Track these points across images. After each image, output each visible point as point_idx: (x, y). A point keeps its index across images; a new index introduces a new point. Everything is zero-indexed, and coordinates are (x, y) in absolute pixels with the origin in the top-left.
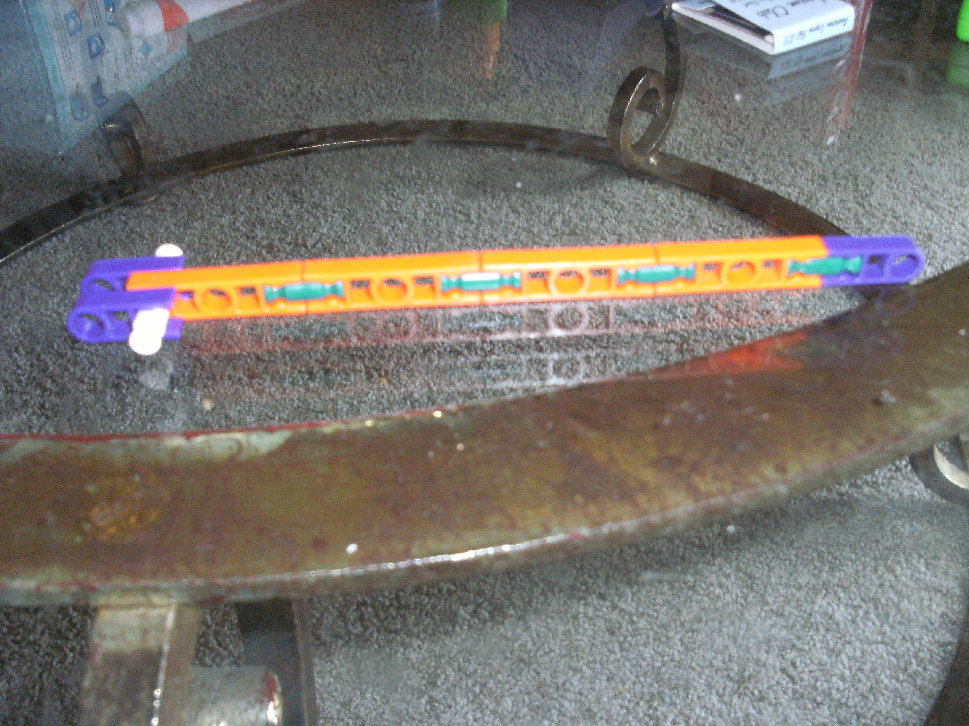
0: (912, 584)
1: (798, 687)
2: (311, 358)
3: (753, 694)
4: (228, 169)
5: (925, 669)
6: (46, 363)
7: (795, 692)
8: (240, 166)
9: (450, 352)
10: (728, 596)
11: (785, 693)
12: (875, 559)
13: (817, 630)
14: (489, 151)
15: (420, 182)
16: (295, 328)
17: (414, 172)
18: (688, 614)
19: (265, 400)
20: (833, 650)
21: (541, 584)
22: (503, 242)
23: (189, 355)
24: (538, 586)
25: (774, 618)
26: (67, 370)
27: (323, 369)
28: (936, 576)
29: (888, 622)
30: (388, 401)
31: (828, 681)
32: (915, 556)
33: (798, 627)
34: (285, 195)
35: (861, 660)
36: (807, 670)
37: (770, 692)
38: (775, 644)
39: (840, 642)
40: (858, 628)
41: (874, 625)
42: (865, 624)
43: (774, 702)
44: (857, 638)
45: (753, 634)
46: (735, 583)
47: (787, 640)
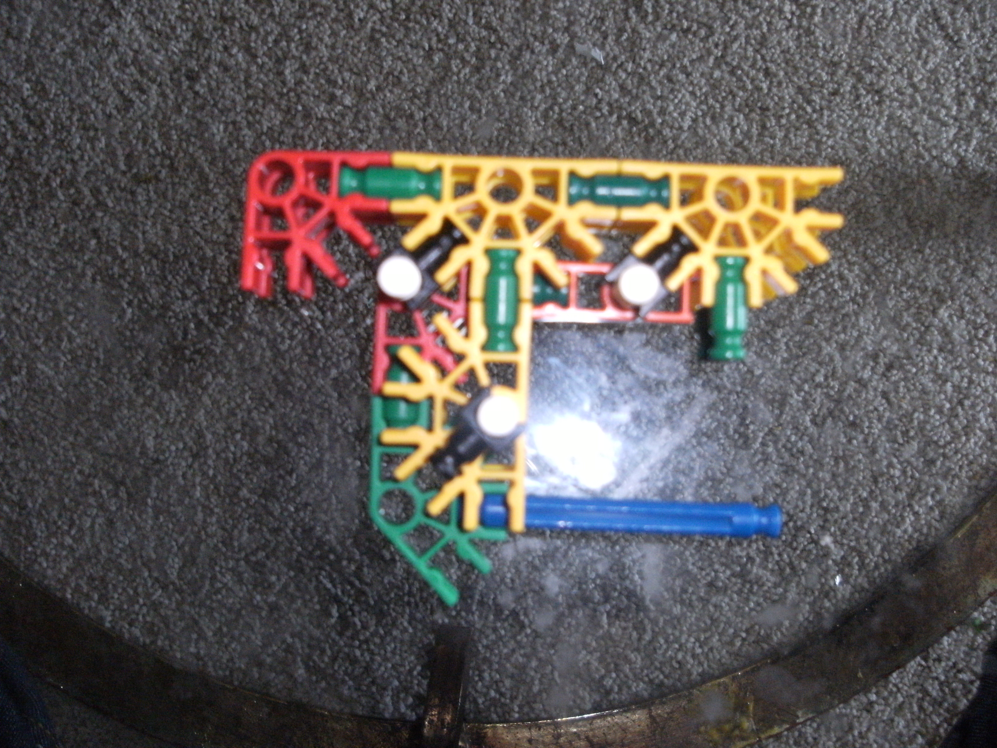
1: (894, 416)
3: (847, 418)
7: (890, 420)
10: (846, 294)
11: (879, 420)
13: (929, 351)
18: (800, 311)
20: (939, 376)
25: (889, 326)
31: (926, 412)
33: (912, 342)
35: (965, 392)
36: (908, 397)
37: (865, 419)
38: (882, 360)
39: (950, 366)
40: (973, 351)
41: (990, 350)
42: (981, 348)
43: (866, 431)
44: (969, 364)
45: (862, 345)
46: (857, 276)
47: (898, 357)
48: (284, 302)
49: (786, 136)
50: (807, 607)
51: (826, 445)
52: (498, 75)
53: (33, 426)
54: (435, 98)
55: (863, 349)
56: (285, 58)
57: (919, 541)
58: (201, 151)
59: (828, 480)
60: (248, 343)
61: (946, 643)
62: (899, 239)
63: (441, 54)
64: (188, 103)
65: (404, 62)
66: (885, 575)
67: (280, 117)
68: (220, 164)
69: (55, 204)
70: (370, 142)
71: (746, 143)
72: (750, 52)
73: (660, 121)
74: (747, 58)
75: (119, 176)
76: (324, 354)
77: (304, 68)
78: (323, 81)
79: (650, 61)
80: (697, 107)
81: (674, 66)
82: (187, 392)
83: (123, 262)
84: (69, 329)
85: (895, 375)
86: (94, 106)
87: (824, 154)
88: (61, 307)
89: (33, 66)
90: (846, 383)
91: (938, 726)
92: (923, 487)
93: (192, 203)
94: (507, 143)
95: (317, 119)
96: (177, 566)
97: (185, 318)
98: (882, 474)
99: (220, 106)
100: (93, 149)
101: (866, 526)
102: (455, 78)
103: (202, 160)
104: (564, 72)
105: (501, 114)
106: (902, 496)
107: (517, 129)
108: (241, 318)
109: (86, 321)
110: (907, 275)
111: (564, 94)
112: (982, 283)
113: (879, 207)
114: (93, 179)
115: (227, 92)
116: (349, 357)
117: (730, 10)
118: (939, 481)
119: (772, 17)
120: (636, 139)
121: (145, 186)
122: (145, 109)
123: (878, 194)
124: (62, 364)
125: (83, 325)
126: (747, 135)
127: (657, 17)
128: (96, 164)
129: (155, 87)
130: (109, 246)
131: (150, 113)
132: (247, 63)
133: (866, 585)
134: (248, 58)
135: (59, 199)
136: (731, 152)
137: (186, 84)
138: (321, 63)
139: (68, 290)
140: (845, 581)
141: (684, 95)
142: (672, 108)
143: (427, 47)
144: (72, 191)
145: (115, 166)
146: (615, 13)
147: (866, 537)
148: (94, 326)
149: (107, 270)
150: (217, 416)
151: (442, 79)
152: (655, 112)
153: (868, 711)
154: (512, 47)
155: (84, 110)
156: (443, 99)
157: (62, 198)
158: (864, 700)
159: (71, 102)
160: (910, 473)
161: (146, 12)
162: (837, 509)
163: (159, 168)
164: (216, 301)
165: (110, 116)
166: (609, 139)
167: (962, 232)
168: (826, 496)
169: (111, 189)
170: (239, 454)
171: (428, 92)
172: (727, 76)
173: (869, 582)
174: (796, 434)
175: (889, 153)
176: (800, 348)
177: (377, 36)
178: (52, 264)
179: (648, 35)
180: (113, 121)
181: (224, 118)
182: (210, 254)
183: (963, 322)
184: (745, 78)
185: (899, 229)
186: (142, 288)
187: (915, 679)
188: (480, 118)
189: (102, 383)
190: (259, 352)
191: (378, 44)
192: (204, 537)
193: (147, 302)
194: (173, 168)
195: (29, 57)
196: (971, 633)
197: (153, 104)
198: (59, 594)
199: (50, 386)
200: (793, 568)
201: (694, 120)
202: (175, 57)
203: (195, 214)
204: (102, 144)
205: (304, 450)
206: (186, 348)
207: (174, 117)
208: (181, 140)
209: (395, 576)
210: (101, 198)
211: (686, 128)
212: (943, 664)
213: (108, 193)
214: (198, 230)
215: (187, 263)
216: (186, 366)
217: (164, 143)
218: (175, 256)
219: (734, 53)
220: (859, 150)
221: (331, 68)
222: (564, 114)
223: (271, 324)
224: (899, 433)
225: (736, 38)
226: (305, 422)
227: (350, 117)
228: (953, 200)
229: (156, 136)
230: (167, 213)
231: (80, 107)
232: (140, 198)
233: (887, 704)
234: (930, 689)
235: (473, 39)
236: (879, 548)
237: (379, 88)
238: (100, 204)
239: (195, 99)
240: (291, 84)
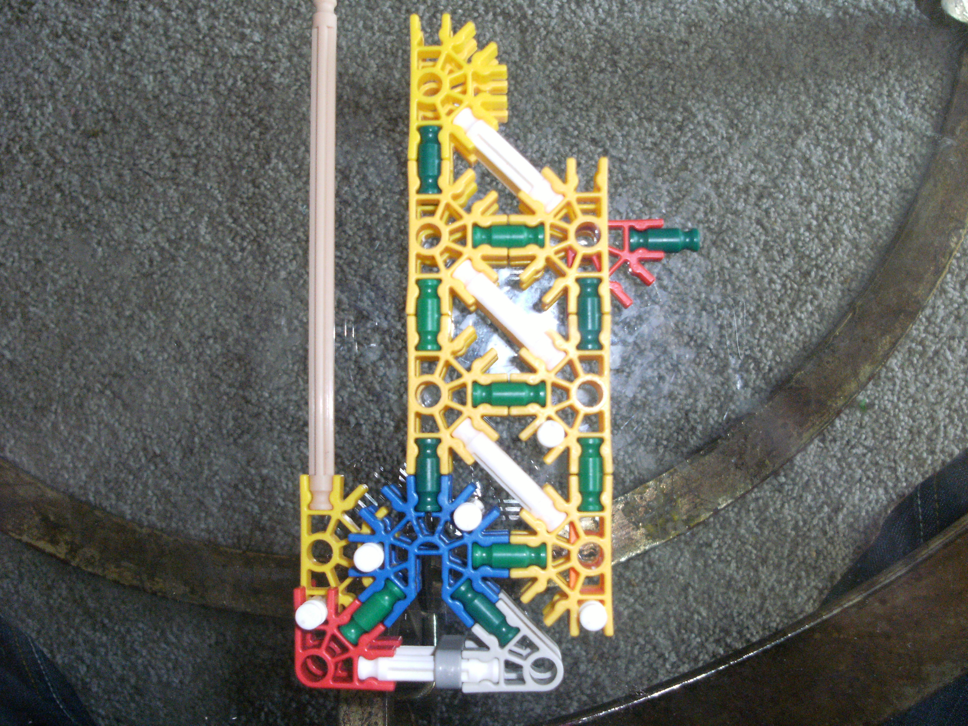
0: (888, 122)
1: (769, 239)
3: (729, 245)
5: (883, 218)
7: (766, 243)
10: (714, 139)
11: (757, 243)
12: (860, 90)
13: (793, 178)
18: (675, 160)
20: (804, 199)
21: (535, 129)
24: (531, 132)
25: (755, 161)
28: (912, 113)
29: (859, 164)
31: (796, 231)
32: (898, 89)
33: (776, 173)
35: (828, 209)
36: (779, 221)
37: (745, 245)
38: (753, 192)
39: (812, 189)
40: (831, 173)
41: (846, 169)
42: (838, 169)
43: (747, 255)
44: (829, 185)
45: (733, 181)
46: (722, 122)
47: (765, 188)
48: (230, 220)
49: (643, 9)
50: (716, 412)
51: (713, 272)
53: (35, 362)
55: (735, 185)
56: (196, 8)
57: (804, 342)
58: (137, 102)
59: (719, 301)
60: (206, 261)
61: (838, 425)
62: (755, 84)
64: (118, 62)
66: (779, 376)
67: (200, 61)
68: (156, 111)
69: (18, 168)
70: (282, 70)
71: (609, 20)
73: (530, 12)
75: (69, 135)
76: (272, 259)
77: (214, 14)
78: (232, 24)
82: (162, 310)
83: (87, 208)
84: (52, 274)
85: (766, 203)
86: (36, 76)
87: (678, 19)
88: (40, 256)
90: (724, 216)
91: (841, 495)
92: (802, 295)
93: (137, 148)
94: (400, 52)
95: (233, 57)
96: (178, 458)
97: (149, 248)
98: (765, 290)
99: (146, 59)
100: (43, 114)
101: (757, 336)
103: (140, 108)
105: (392, 28)
106: (784, 306)
108: (197, 240)
109: (65, 264)
110: (765, 115)
112: (831, 112)
113: (733, 59)
114: (48, 141)
115: (151, 47)
116: (294, 258)
118: (815, 289)
120: (512, 32)
121: (94, 140)
122: (81, 72)
123: (731, 48)
124: (50, 305)
125: (62, 269)
126: (609, 13)
128: (48, 128)
129: (86, 52)
130: (72, 197)
131: (87, 75)
132: (164, 17)
133: (764, 386)
134: (164, 13)
135: (21, 164)
136: (597, 30)
137: (113, 44)
138: (228, 8)
139: (43, 241)
140: (745, 385)
144: (31, 154)
145: (65, 127)
147: (758, 345)
148: (72, 268)
149: (74, 217)
150: (190, 327)
153: (780, 492)
155: (28, 82)
157: (24, 162)
158: (775, 482)
159: (16, 77)
160: (789, 286)
162: (730, 325)
163: (103, 122)
164: (173, 229)
165: (52, 84)
167: (809, 70)
168: (719, 315)
169: (65, 146)
170: (214, 356)
173: (766, 384)
174: (686, 266)
175: (737, 10)
176: (679, 191)
178: (26, 221)
180: (56, 87)
181: (151, 70)
182: (160, 189)
183: (819, 149)
185: (754, 75)
186: (108, 229)
187: (817, 459)
188: (374, 34)
189: (86, 315)
190: (217, 266)
192: (197, 431)
193: (113, 240)
194: (115, 121)
196: (858, 414)
198: (84, 499)
199: (44, 325)
200: (699, 381)
201: (561, 7)
202: (99, 23)
203: (141, 157)
204: (50, 109)
205: (268, 343)
206: (153, 273)
207: (108, 75)
208: (118, 95)
209: (363, 437)
210: (58, 157)
211: (554, 15)
212: (838, 443)
213: (63, 150)
214: (147, 170)
215: (142, 201)
216: (157, 288)
217: (104, 100)
218: (131, 196)
220: (709, 12)
221: (237, 10)
223: (222, 241)
224: (775, 253)
226: (266, 320)
227: (261, 51)
228: (797, 42)
229: (95, 95)
230: (117, 160)
231: (25, 79)
232: (91, 151)
233: (795, 484)
234: (830, 466)
236: (770, 353)
237: (282, 22)
238: (57, 162)
239: (123, 56)
240: (205, 30)
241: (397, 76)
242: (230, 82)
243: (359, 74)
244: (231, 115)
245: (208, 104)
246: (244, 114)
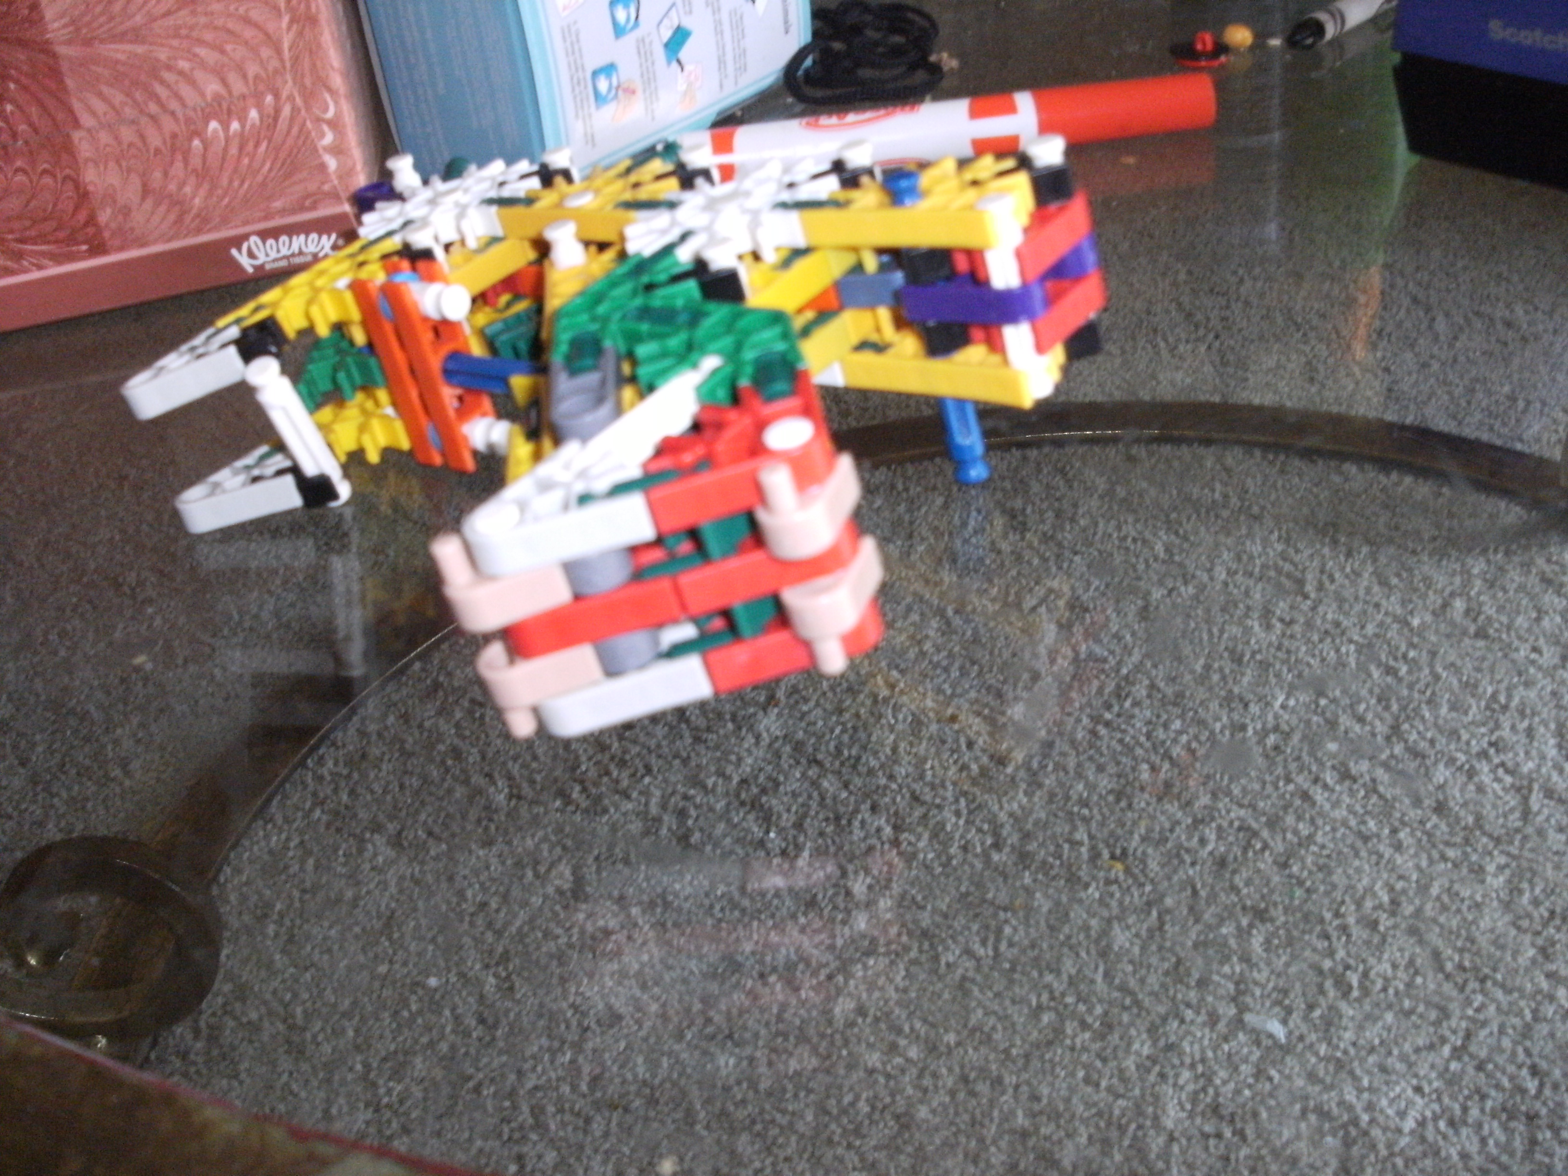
2: (1001, 808)
4: (912, 460)
6: (577, 757)
8: (931, 458)
9: (1240, 829)
14: (1351, 469)
15: (1225, 513)
16: (984, 751)
17: (1217, 495)
19: (914, 872)
22: (1356, 638)
23: (803, 774)
26: (607, 773)
27: (1020, 830)
30: (1121, 903)
34: (997, 513)
52: (1129, 1045)
54: (1036, 1064)
56: (839, 995)
58: (696, 1086)
63: (1053, 1015)
64: (694, 1029)
65: (999, 1019)
67: (814, 1062)
68: (718, 1104)
69: (478, 1115)
70: (935, 1104)
71: (1504, 1158)
72: (1506, 1043)
73: (1365, 1118)
74: (1501, 1051)
75: (575, 1098)
77: (860, 1009)
78: (883, 1026)
79: (1354, 1044)
80: (1427, 1105)
81: (1390, 1053)
86: (569, 1014)
89: (508, 960)
95: (866, 1069)
100: (552, 1062)
102: (1068, 1042)
103: (695, 1096)
104: (1226, 1047)
105: (1129, 1091)
107: (1150, 1110)
111: (1223, 1074)
114: (540, 1095)
115: (750, 1024)
117: (1474, 992)
119: (1539, 1004)
121: (607, 1114)
122: (635, 1028)
126: (1507, 1149)
127: (1365, 992)
128: (549, 1080)
129: (656, 1006)
131: (641, 1034)
132: (786, 995)
134: (788, 990)
135: (485, 1111)
136: (1480, 1168)
137: (698, 1007)
138: (885, 1006)
141: (1403, 1088)
142: (1384, 1102)
143: (1034, 1003)
144: (507, 1104)
145: (574, 1088)
146: (1305, 985)
151: (1050, 1043)
152: (1359, 1107)
154: (1153, 1015)
155: (555, 1018)
156: (1048, 1066)
157: (490, 1110)
159: (541, 1006)
161: (669, 924)
163: (632, 1097)
165: (586, 1029)
166: (1286, 1134)
169: (561, 1111)
171: (1027, 1056)
172: (1471, 1071)
177: (968, 985)
179: (1351, 1012)
180: (589, 1034)
181: (737, 1052)
184: (1498, 1075)
188: (1097, 1092)
191: (967, 993)
195: (506, 952)
197: (648, 1024)
201: (1421, 1123)
202: (692, 977)
204: (566, 1058)
207: (671, 1042)
208: (673, 1070)
210: (542, 1119)
211: (1406, 1130)
213: (555, 1114)
217: (648, 1070)
219: (1480, 1043)
221: (897, 1012)
222: (1221, 1100)
225: (1484, 1024)
227: (912, 1072)
229: (640, 1060)
231: (551, 1013)
232: (595, 1128)
235: (1100, 1001)
237: (959, 1044)
238: (540, 1126)
239: (705, 1025)
240: (839, 1023)
241: (1118, 1157)
242: (848, 1099)
243: (1055, 1138)
244: (830, 1142)
245: (802, 1117)
246: (849, 1146)
